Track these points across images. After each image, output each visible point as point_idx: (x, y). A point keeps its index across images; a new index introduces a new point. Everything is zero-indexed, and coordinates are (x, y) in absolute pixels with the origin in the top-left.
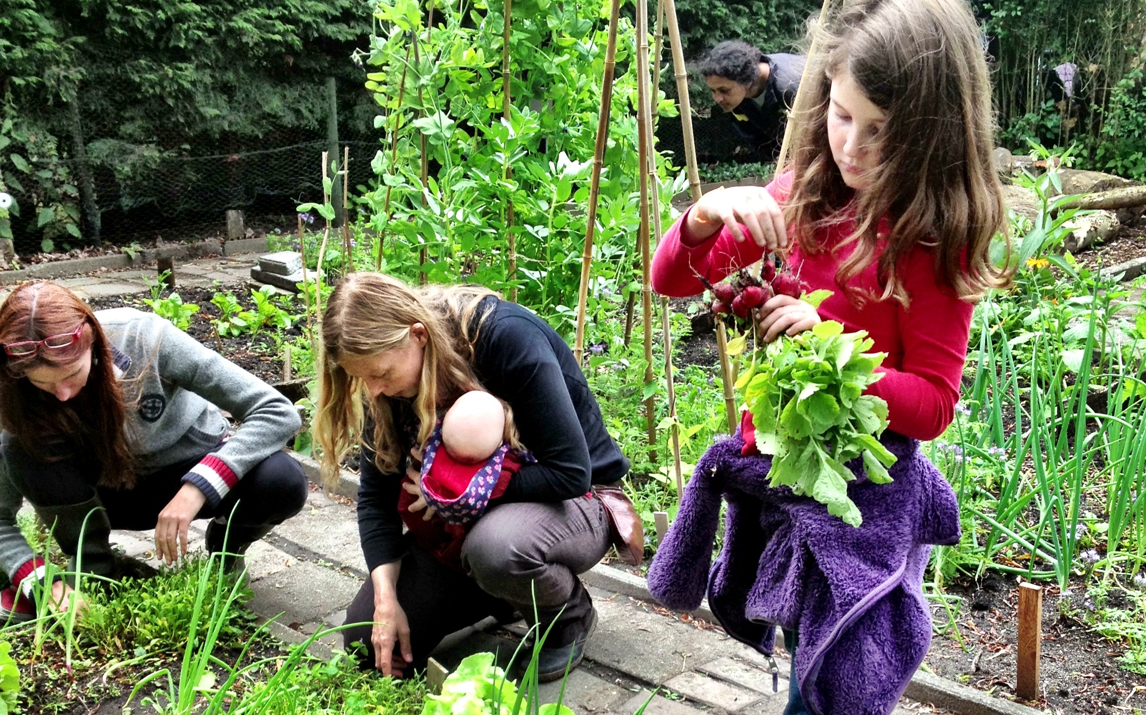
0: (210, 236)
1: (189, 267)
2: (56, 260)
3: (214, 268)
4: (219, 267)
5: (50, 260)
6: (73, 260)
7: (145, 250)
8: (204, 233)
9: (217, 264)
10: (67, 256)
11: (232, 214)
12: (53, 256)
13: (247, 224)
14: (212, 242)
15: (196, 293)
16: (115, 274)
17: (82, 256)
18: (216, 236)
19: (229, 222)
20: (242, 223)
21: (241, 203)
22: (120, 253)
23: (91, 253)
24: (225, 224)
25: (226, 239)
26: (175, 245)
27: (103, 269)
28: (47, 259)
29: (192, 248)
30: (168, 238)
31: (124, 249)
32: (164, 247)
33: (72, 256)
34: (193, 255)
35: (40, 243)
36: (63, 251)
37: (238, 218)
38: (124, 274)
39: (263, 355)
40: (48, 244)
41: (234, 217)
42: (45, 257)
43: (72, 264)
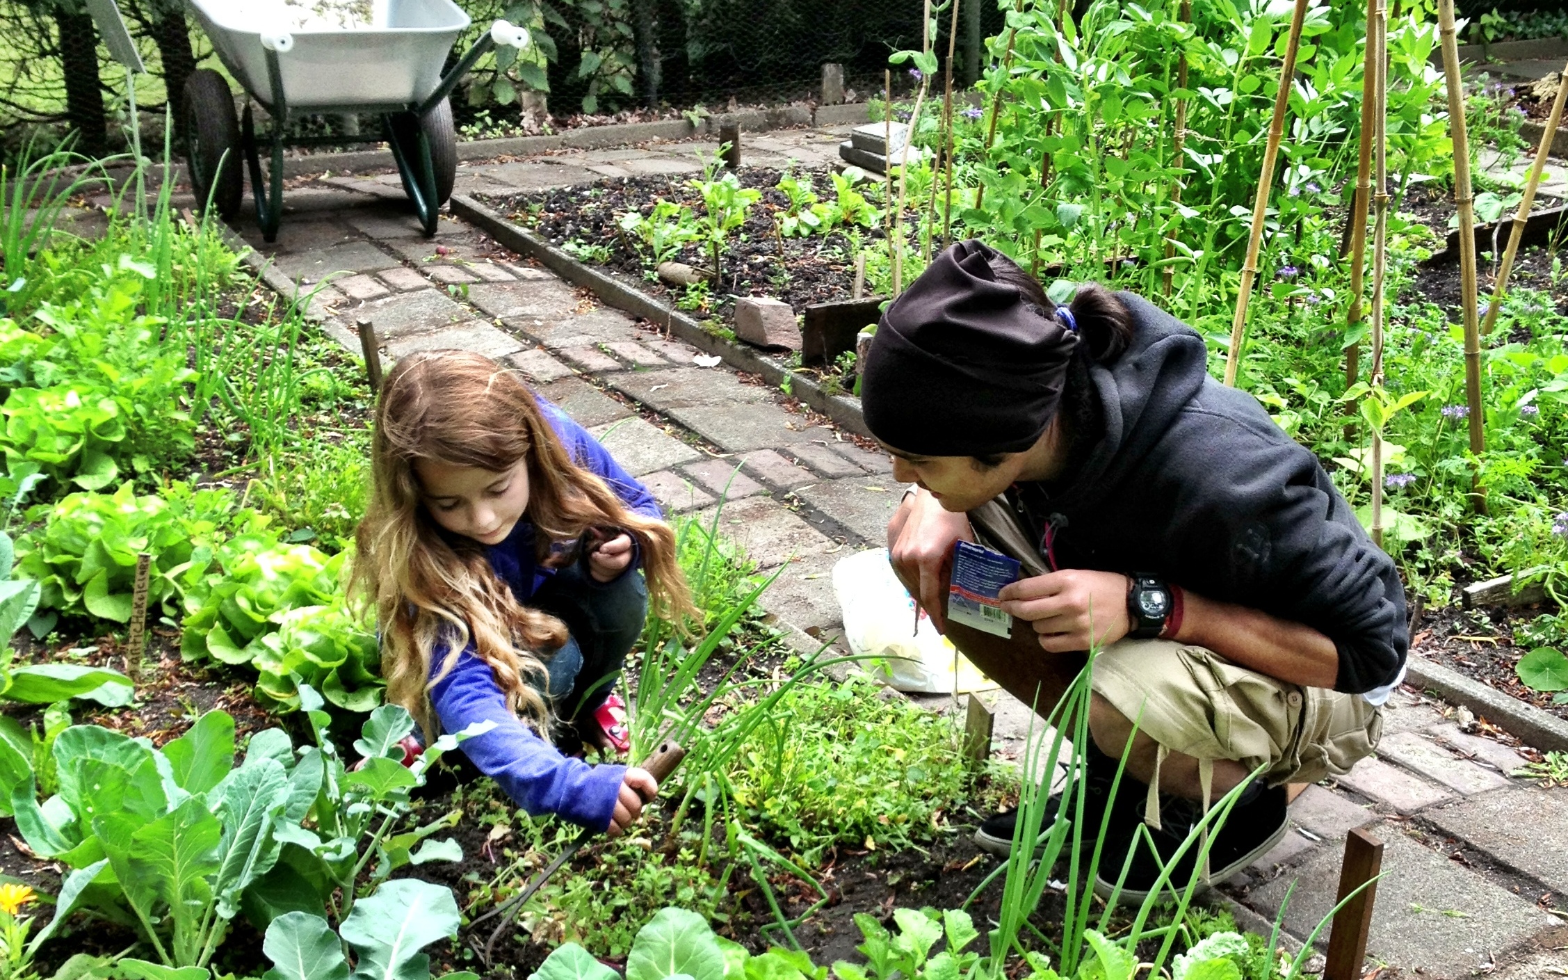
0: (799, 99)
1: (765, 141)
2: (599, 124)
3: (797, 144)
4: (804, 141)
5: (591, 125)
6: (620, 126)
7: (713, 115)
8: (791, 94)
9: (801, 137)
10: (612, 119)
11: (829, 69)
12: (595, 119)
13: (848, 84)
14: (800, 108)
15: (765, 175)
16: (671, 146)
17: (632, 120)
18: (806, 100)
19: (825, 81)
20: (842, 82)
21: (842, 54)
22: (680, 118)
23: (643, 118)
24: (820, 83)
25: (819, 103)
26: (752, 111)
27: (656, 138)
28: (587, 122)
29: (773, 114)
30: (743, 100)
31: (685, 113)
32: (737, 112)
33: (619, 119)
34: (773, 124)
35: (580, 101)
36: (609, 112)
37: (836, 75)
38: (682, 147)
39: (834, 263)
40: (590, 103)
41: (832, 73)
42: (585, 119)
43: (618, 132)
